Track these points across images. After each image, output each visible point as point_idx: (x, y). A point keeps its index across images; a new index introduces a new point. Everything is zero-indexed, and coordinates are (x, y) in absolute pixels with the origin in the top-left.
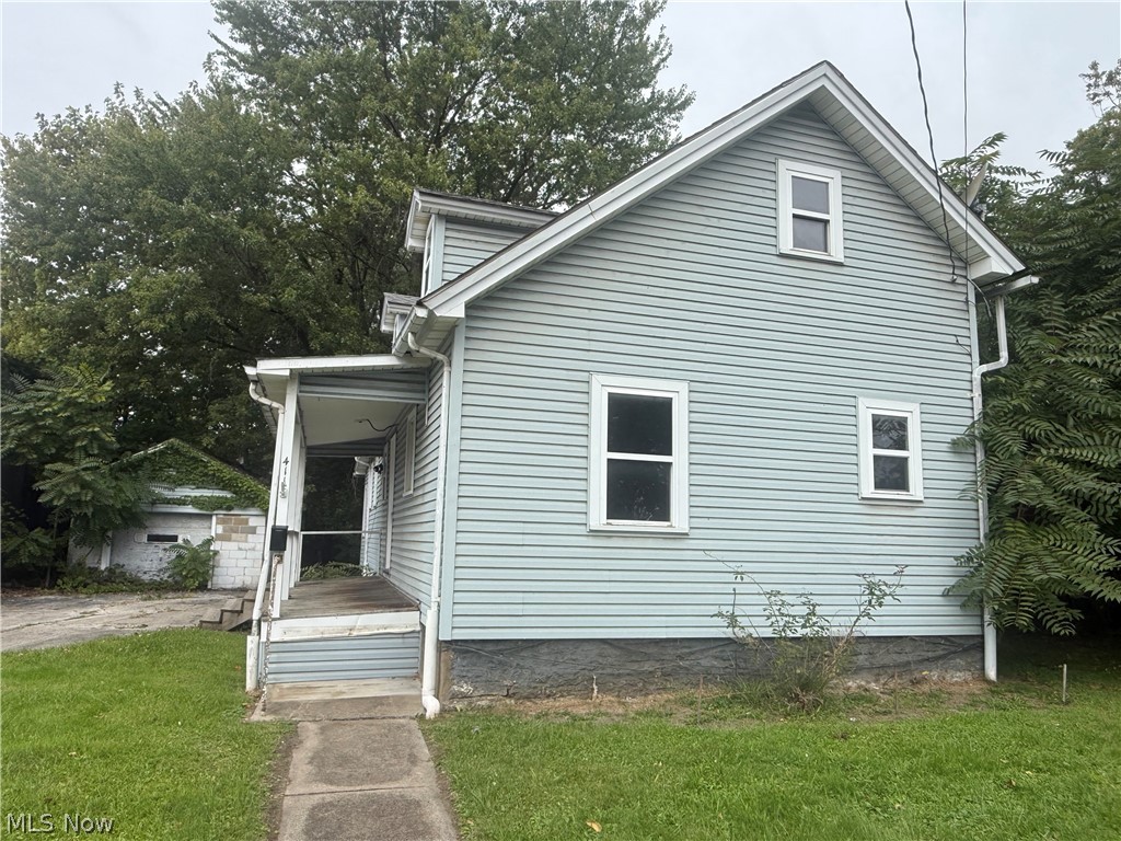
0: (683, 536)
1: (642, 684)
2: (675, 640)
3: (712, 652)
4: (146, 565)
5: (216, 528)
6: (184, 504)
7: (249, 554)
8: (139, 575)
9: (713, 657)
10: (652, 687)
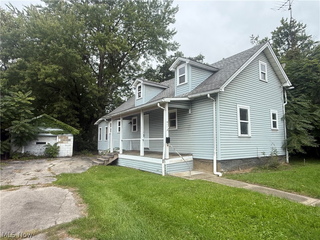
0: (250, 137)
1: (245, 167)
2: (250, 158)
3: (254, 160)
4: (36, 151)
5: (58, 140)
6: (49, 133)
7: (69, 147)
8: (34, 154)
9: (254, 161)
10: (247, 168)
